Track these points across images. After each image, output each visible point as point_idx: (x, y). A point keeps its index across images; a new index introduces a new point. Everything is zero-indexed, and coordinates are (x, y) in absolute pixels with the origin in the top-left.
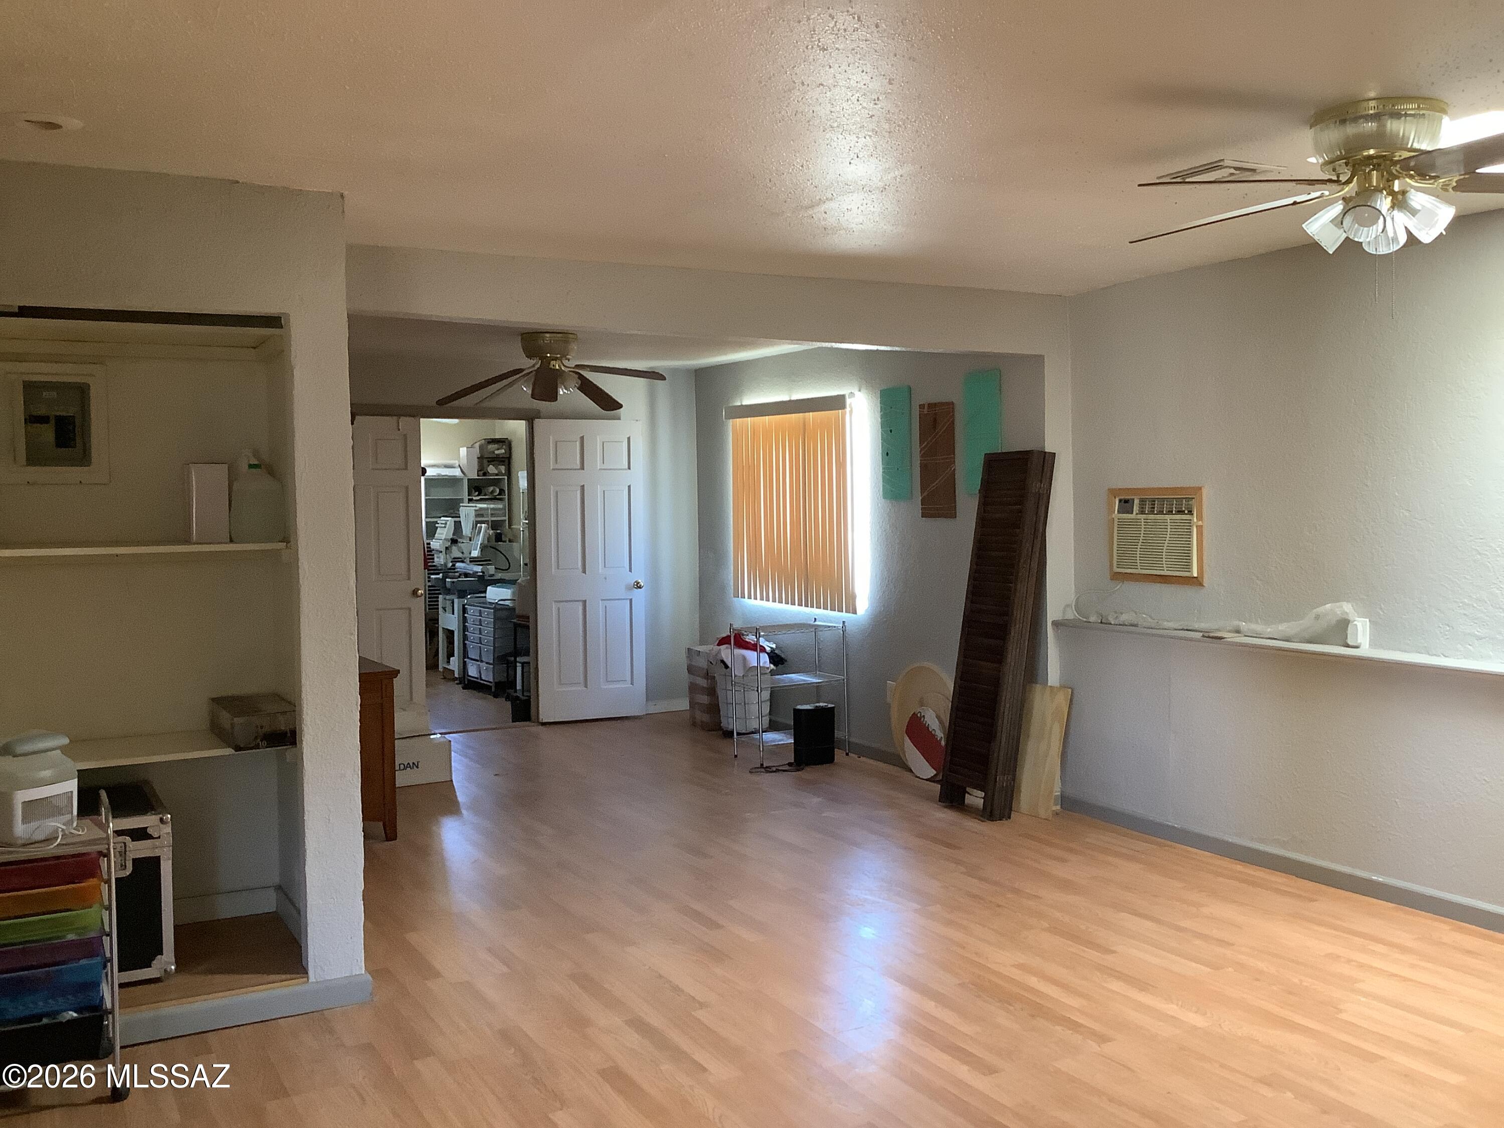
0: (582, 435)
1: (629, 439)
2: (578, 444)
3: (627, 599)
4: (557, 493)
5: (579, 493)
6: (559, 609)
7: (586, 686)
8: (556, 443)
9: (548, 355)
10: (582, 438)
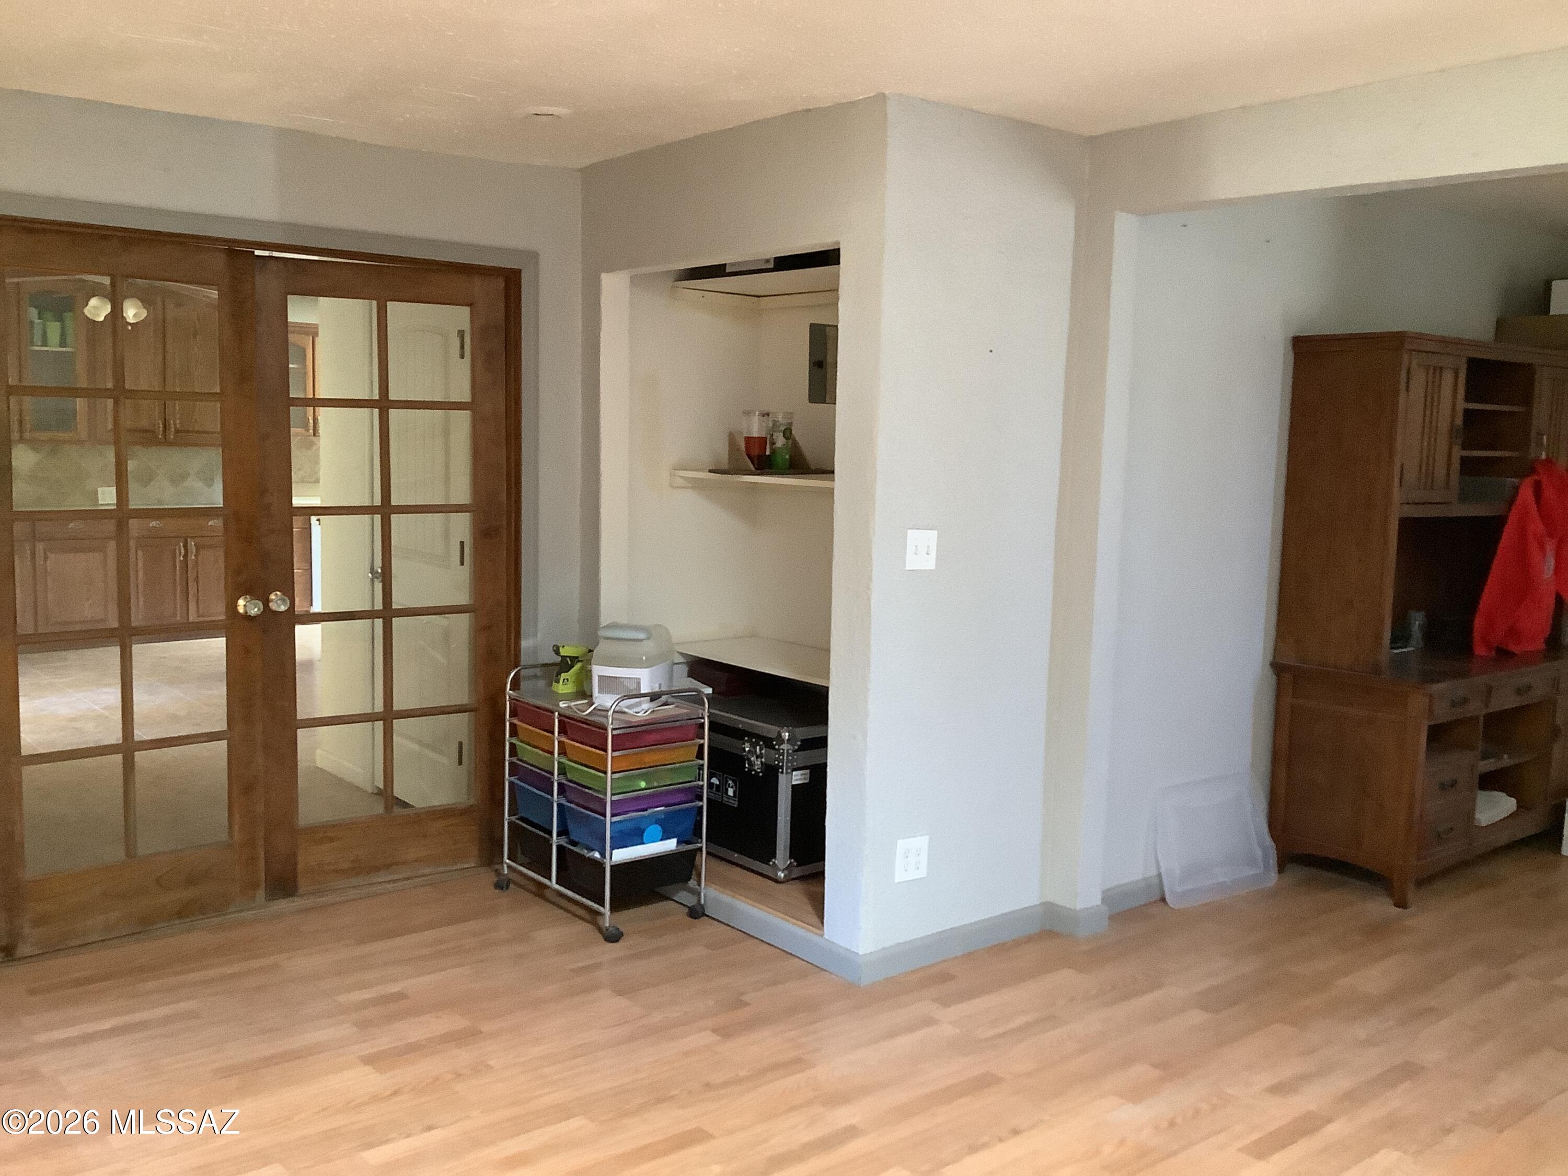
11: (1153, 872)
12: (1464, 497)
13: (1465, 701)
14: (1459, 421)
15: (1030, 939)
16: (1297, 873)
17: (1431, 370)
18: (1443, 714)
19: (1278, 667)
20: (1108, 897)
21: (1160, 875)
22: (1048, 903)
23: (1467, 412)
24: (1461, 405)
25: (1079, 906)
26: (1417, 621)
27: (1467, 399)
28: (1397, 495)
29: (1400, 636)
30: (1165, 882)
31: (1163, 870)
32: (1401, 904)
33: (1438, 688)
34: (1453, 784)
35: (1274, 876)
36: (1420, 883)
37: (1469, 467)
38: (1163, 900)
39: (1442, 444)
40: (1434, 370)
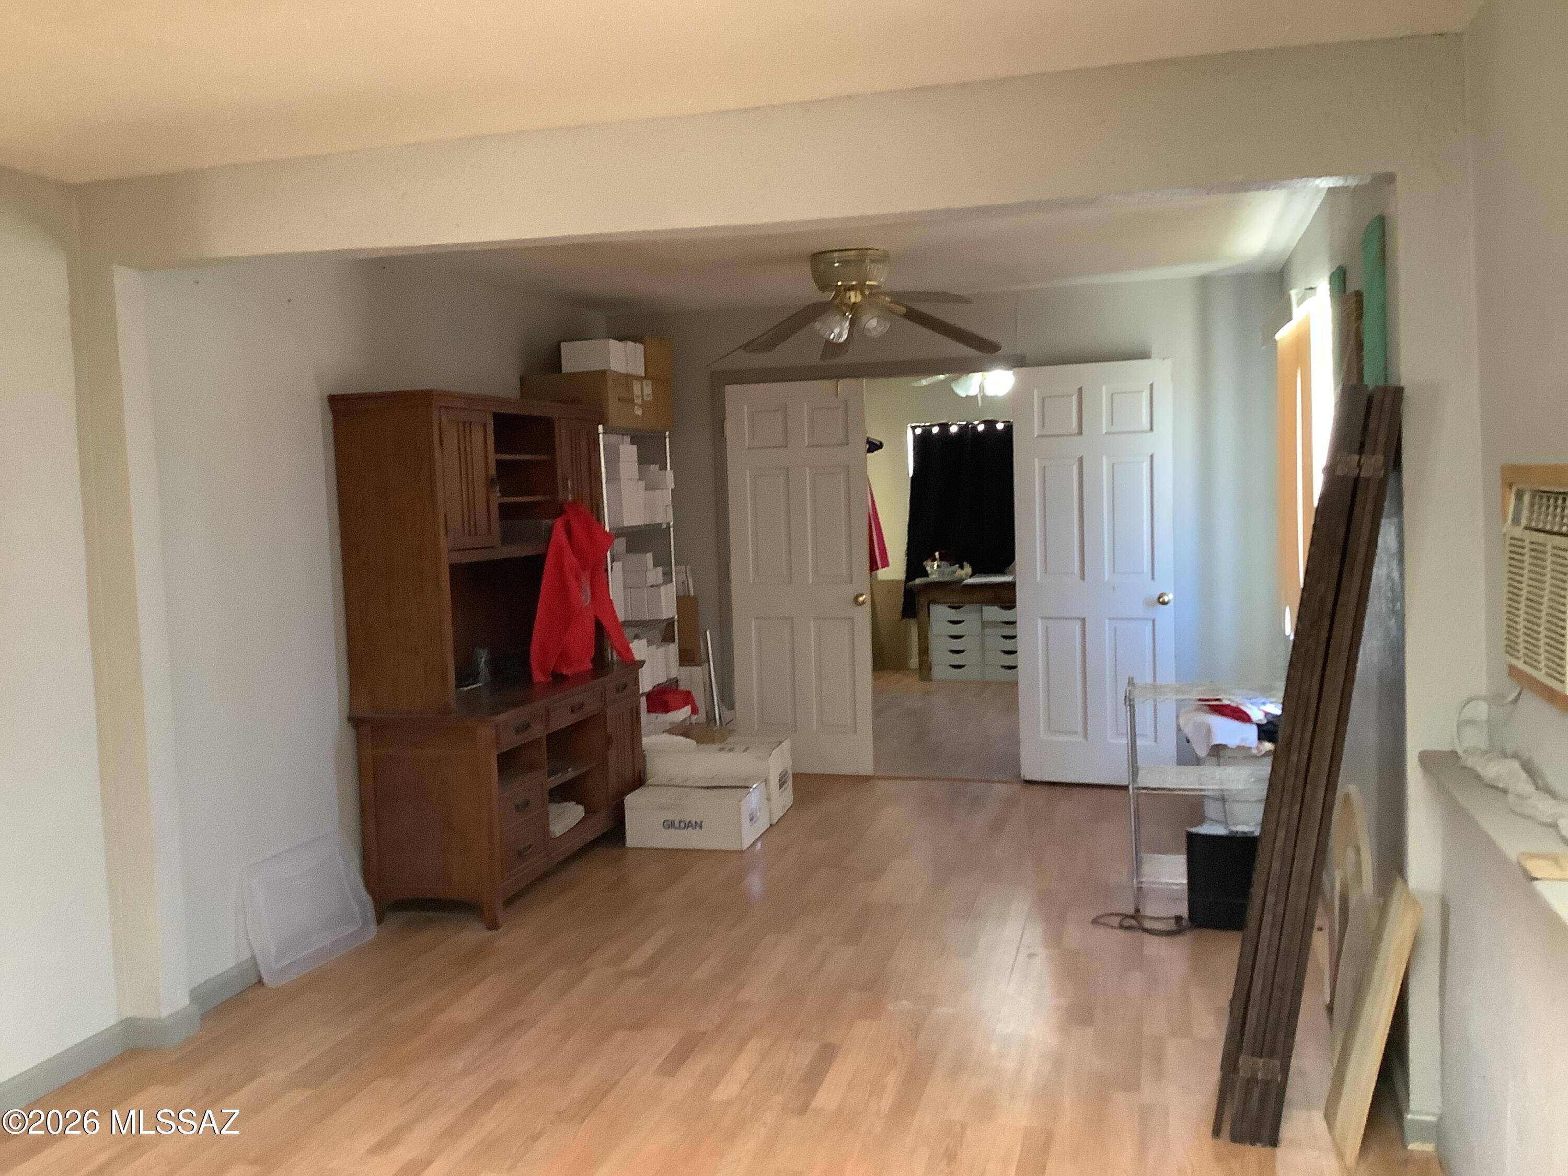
0: (1079, 387)
1: (1152, 385)
2: (1075, 399)
3: (1147, 619)
4: (1044, 469)
5: (1075, 468)
6: (1047, 628)
7: (1086, 736)
8: (1043, 399)
9: (839, 283)
10: (1080, 390)
11: (246, 955)
12: (506, 539)
13: (527, 726)
14: (493, 471)
15: (110, 1065)
16: (396, 919)
17: (461, 425)
18: (511, 741)
19: (355, 721)
20: (196, 995)
21: (253, 958)
22: (127, 1019)
23: (499, 463)
24: (492, 457)
25: (165, 1013)
26: (483, 657)
27: (497, 451)
28: (444, 543)
29: (465, 675)
30: (259, 961)
31: (257, 952)
32: (493, 926)
33: (502, 717)
34: (527, 803)
35: (373, 930)
36: (509, 903)
37: (507, 512)
38: (260, 982)
39: (481, 492)
40: (464, 426)
